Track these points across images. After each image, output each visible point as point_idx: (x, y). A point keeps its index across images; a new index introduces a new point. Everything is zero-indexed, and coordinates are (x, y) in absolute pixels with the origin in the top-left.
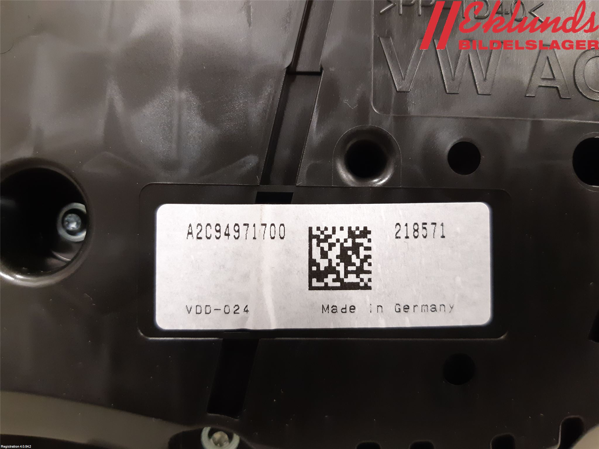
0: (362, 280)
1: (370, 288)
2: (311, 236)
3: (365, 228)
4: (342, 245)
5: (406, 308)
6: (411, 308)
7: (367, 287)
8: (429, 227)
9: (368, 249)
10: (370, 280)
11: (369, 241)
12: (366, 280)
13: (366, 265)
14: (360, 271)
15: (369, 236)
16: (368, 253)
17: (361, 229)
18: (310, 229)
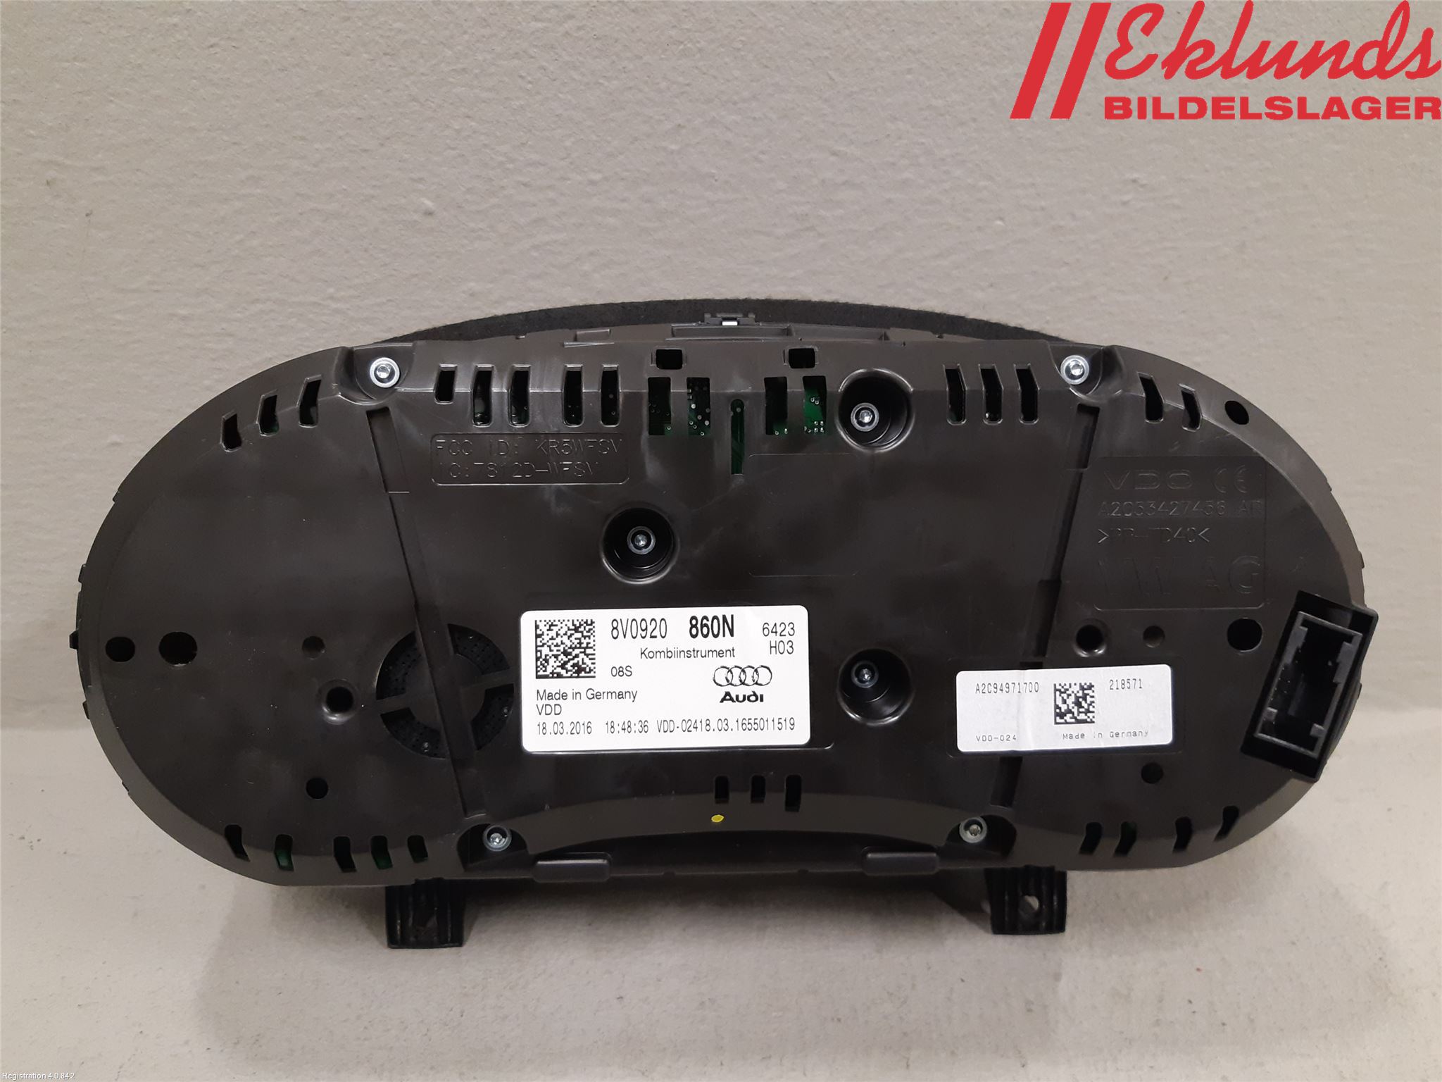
0: (1089, 717)
1: (1094, 722)
2: (1056, 690)
3: (1091, 684)
4: (1075, 694)
5: (1117, 734)
6: (1120, 734)
7: (1092, 722)
8: (1132, 682)
9: (1092, 697)
10: (1094, 717)
11: (1093, 691)
12: (1091, 717)
13: (1091, 707)
14: (1088, 711)
15: (1093, 689)
16: (1092, 699)
17: (1088, 684)
18: (1055, 685)
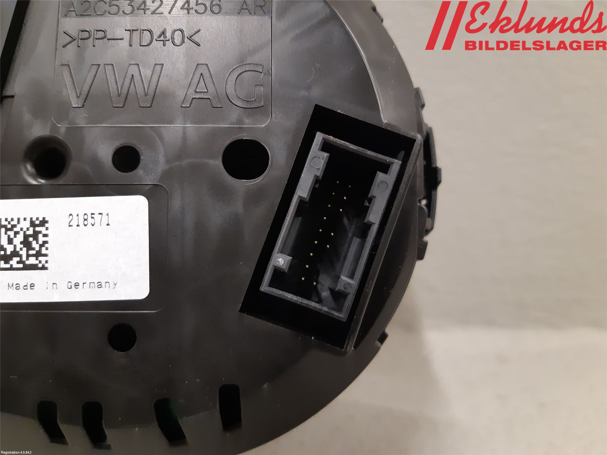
0: (40, 262)
1: (46, 269)
3: (44, 218)
4: (25, 232)
5: (77, 285)
6: (81, 285)
7: (44, 268)
8: (97, 217)
9: (45, 236)
10: (47, 262)
11: (47, 229)
12: (43, 262)
13: (43, 249)
14: (39, 254)
15: (47, 225)
16: (45, 239)
17: (41, 219)
